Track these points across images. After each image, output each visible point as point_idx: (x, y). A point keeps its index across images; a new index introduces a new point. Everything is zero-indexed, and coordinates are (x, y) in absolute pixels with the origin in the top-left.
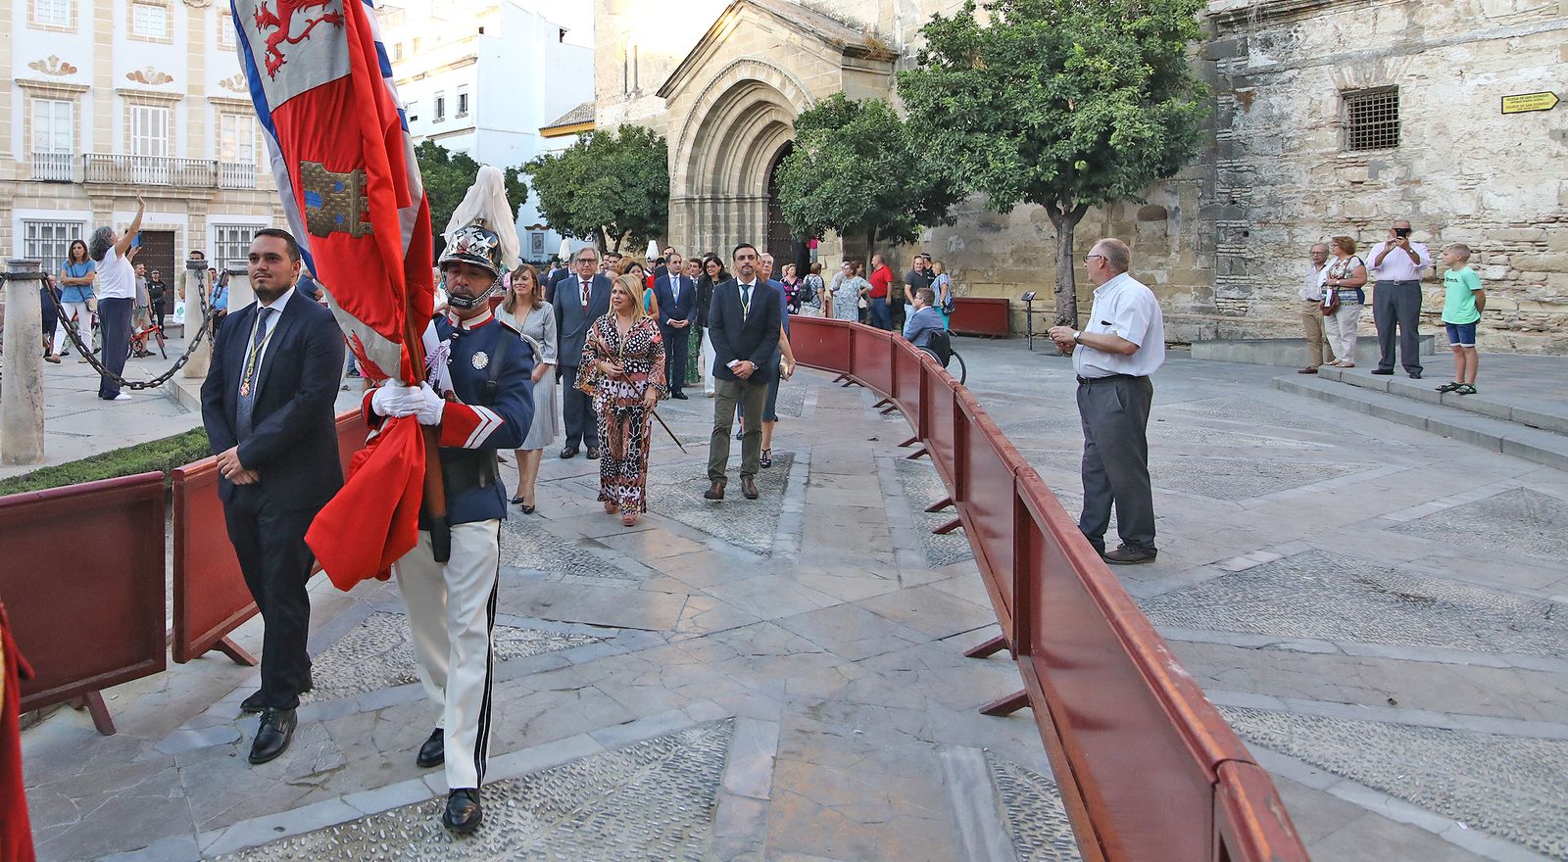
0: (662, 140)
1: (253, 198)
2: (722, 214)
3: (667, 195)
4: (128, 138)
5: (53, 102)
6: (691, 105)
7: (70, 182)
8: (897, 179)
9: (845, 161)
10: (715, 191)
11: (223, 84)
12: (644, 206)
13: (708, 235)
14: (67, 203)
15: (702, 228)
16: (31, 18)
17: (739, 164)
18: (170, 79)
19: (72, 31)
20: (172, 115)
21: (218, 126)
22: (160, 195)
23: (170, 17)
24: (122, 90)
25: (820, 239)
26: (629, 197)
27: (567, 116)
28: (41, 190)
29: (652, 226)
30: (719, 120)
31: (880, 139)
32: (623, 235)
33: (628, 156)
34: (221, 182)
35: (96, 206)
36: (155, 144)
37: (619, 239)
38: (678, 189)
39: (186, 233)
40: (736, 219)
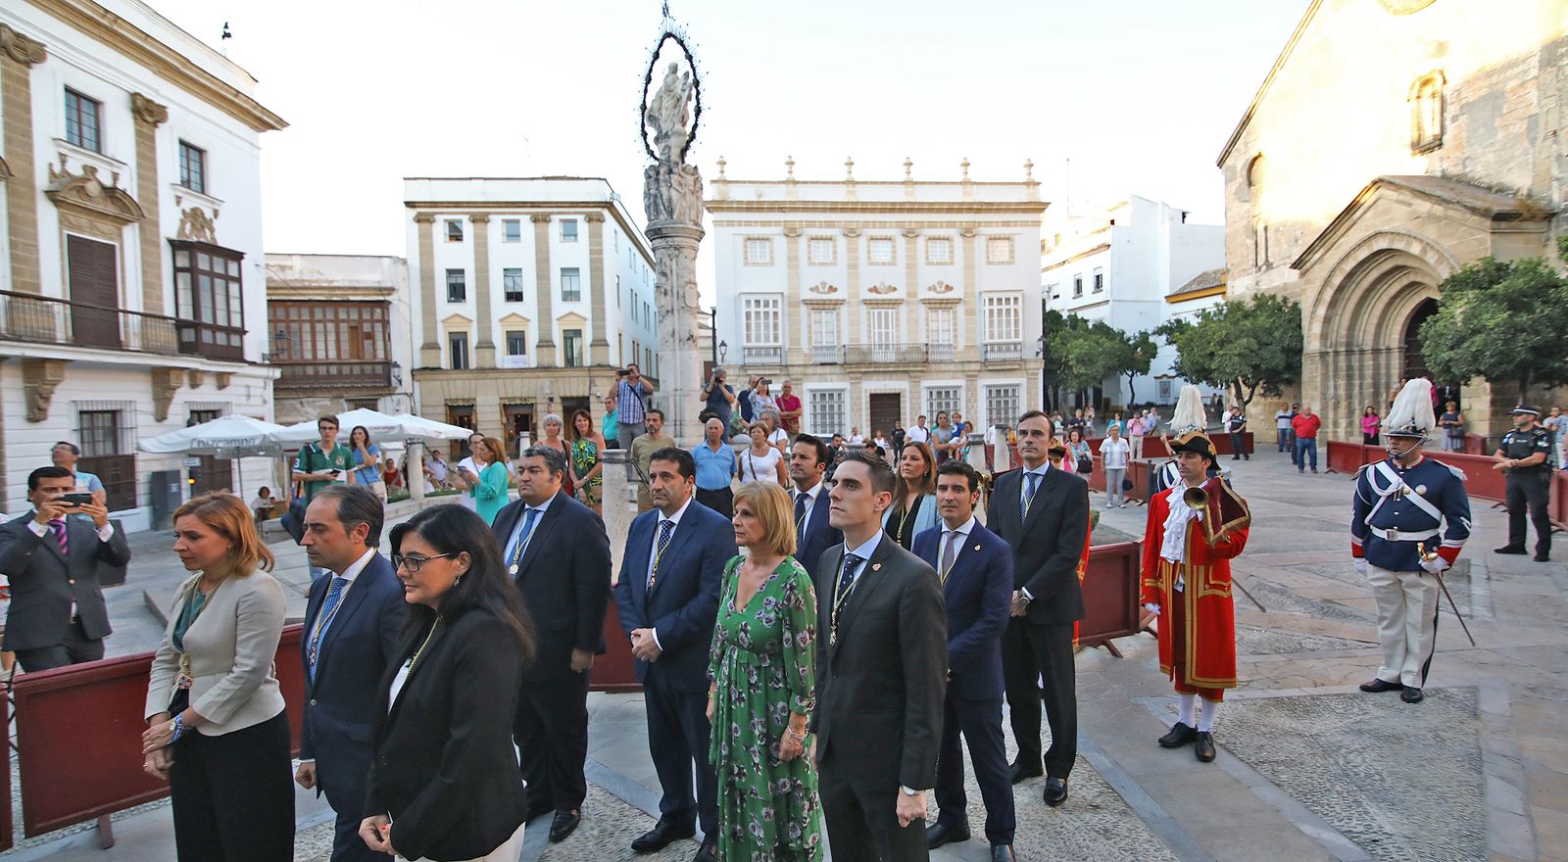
0: (1296, 304)
1: (952, 367)
2: (1356, 364)
3: (1301, 350)
4: (870, 332)
5: (823, 312)
6: (1325, 274)
7: (835, 364)
8: (1555, 330)
9: (1496, 318)
10: (1349, 344)
11: (930, 289)
12: (1280, 361)
13: (1342, 383)
14: (834, 377)
15: (1336, 376)
16: (809, 258)
17: (1374, 320)
18: (895, 289)
19: (834, 264)
20: (897, 314)
21: (927, 319)
22: (892, 369)
23: (894, 247)
24: (865, 300)
25: (1466, 384)
26: (1265, 353)
27: (1190, 284)
28: (819, 370)
29: (1286, 376)
30: (1354, 285)
31: (1535, 294)
32: (1257, 384)
33: (1263, 320)
34: (931, 357)
35: (852, 379)
36: (887, 334)
37: (1253, 387)
38: (1312, 344)
39: (908, 394)
40: (1371, 367)
